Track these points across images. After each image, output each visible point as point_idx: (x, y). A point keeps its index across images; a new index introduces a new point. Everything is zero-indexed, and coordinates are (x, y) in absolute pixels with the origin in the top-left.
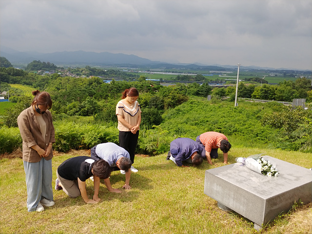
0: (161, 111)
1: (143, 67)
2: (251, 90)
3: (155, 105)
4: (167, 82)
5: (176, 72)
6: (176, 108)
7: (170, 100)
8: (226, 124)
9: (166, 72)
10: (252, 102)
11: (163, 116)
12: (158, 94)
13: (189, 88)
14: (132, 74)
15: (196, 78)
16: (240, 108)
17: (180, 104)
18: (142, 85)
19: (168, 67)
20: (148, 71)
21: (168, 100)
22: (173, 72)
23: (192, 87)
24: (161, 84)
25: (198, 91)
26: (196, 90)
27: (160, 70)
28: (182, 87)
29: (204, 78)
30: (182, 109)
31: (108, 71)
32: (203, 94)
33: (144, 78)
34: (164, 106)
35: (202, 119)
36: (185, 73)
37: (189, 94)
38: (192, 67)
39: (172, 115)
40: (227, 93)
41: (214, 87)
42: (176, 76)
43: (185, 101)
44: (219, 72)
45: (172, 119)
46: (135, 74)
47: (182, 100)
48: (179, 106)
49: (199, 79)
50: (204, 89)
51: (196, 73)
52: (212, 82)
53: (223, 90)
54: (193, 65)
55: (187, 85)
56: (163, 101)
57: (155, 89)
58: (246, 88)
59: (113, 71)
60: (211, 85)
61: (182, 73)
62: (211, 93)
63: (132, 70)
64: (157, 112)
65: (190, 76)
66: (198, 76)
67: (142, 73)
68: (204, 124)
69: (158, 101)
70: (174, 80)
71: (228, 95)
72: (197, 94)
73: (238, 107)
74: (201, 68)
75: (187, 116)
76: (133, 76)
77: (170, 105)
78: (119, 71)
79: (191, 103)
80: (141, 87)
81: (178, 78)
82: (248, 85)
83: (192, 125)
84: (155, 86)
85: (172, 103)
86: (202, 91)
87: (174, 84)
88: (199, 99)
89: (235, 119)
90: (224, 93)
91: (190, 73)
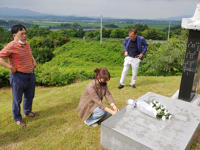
0: (52, 49)
1: (35, 18)
2: (109, 33)
3: (48, 45)
4: (55, 28)
5: (60, 21)
6: (63, 46)
7: (58, 41)
8: (96, 56)
9: (53, 21)
10: (110, 40)
11: (54, 52)
12: (49, 37)
13: (70, 32)
14: (28, 23)
15: (74, 25)
16: (104, 45)
17: (65, 43)
18: (36, 31)
19: (54, 18)
20: (40, 20)
21: (56, 41)
22: (58, 21)
23: (72, 31)
24: (51, 30)
25: (77, 34)
26: (75, 33)
27: (48, 20)
28: (65, 31)
29: (79, 25)
30: (67, 47)
31: (9, 22)
32: (80, 36)
33: (37, 26)
34: (54, 45)
35: (80, 53)
36: (66, 22)
37: (70, 36)
38: (71, 18)
39: (60, 51)
40: (95, 35)
41: (86, 31)
42: (60, 24)
43: (69, 41)
44: (89, 21)
45: (60, 55)
46: (30, 23)
47: (66, 40)
48: (65, 45)
49: (76, 26)
50: (80, 33)
51: (74, 22)
52: (85, 28)
53: (92, 33)
54: (71, 16)
55: (68, 30)
56: (53, 42)
57: (46, 34)
58: (106, 31)
59: (13, 21)
60: (84, 30)
61: (64, 22)
62: (85, 35)
63: (27, 20)
64: (49, 50)
65: (70, 24)
66: (75, 24)
67: (36, 22)
68: (82, 56)
69: (49, 42)
70: (59, 27)
71: (96, 36)
72: (76, 36)
73: (103, 44)
74: (77, 19)
75: (71, 51)
76: (29, 25)
77: (58, 45)
78: (18, 21)
79: (73, 42)
80: (35, 33)
81: (62, 25)
82: (107, 29)
83: (75, 58)
84: (46, 31)
85: (59, 43)
86: (79, 34)
87: (59, 30)
88: (78, 40)
89: (101, 52)
90: (93, 35)
91: (70, 22)
